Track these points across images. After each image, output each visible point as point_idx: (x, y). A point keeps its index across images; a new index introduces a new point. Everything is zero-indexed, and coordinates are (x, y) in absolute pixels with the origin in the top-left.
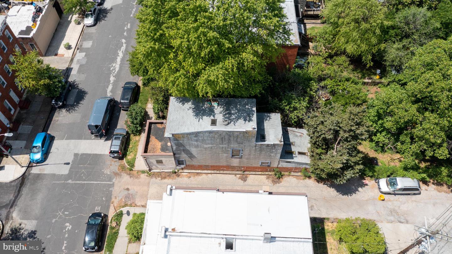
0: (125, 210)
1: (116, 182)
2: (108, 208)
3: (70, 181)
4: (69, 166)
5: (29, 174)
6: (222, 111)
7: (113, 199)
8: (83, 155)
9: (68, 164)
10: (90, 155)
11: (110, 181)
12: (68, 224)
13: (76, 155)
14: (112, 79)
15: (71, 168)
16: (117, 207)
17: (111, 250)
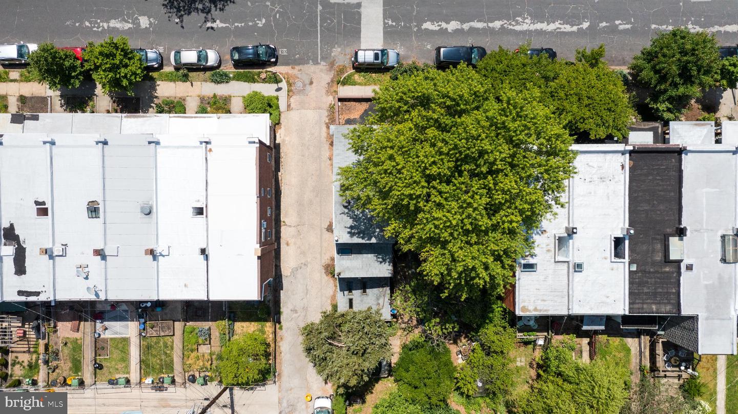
0: (283, 85)
1: (320, 67)
2: (286, 64)
3: (320, 7)
7: (297, 68)
8: (359, 14)
10: (359, 23)
11: (322, 58)
12: (264, 21)
13: (359, 5)
14: (497, 24)
15: (338, 4)
16: (287, 74)
17: (234, 78)
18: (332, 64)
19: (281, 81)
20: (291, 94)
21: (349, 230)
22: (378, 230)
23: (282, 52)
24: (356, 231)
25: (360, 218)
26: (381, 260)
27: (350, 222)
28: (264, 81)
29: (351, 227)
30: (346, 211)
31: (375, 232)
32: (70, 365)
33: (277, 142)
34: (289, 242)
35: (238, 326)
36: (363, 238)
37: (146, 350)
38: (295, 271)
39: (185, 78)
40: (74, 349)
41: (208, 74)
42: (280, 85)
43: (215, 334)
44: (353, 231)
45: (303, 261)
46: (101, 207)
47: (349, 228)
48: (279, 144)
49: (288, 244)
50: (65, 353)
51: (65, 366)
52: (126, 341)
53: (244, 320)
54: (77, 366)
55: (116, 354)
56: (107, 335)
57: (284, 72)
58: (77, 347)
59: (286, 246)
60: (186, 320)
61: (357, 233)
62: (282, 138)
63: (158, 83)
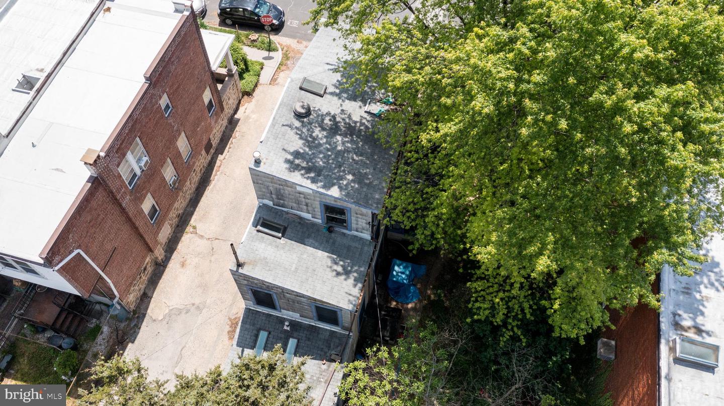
0: (277, 55)
2: (292, 36)
6: (350, 117)
7: (304, 42)
16: (288, 47)
19: (275, 50)
20: (283, 68)
21: (290, 157)
22: (350, 177)
23: (290, 24)
24: (304, 164)
25: (320, 145)
26: (340, 269)
27: (297, 144)
28: (255, 45)
29: (297, 154)
30: (297, 124)
31: (341, 178)
33: (236, 116)
34: (188, 262)
36: (314, 181)
38: (174, 314)
42: (273, 54)
44: (297, 161)
45: (197, 301)
47: (292, 154)
48: (238, 120)
49: (183, 265)
57: (284, 44)
59: (178, 266)
61: (303, 168)
62: (246, 114)
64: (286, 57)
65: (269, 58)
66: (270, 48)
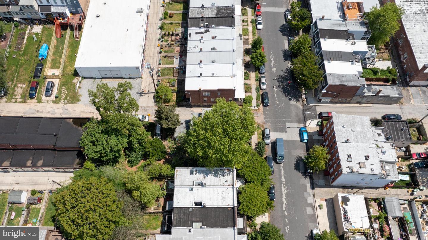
0: (256, 108)
1: (263, 120)
2: (263, 109)
3: (284, 120)
4: (287, 126)
5: (303, 123)
7: (262, 113)
8: (283, 132)
9: (288, 127)
10: (279, 132)
11: (266, 120)
12: (278, 103)
13: (286, 132)
14: (283, 179)
15: (286, 125)
16: (260, 110)
17: (257, 94)
18: (264, 123)
23: (267, 108)
28: (257, 102)
32: (167, 50)
35: (175, 94)
37: (170, 69)
39: (257, 80)
40: (171, 51)
41: (259, 87)
42: (256, 107)
43: (173, 88)
46: (215, 51)
50: (171, 49)
51: (166, 49)
52: (172, 64)
53: (177, 96)
54: (165, 52)
55: (168, 62)
56: (175, 59)
58: (172, 52)
60: (178, 80)
63: (255, 73)
64: (257, 110)
65: (254, 107)
66: (258, 106)
